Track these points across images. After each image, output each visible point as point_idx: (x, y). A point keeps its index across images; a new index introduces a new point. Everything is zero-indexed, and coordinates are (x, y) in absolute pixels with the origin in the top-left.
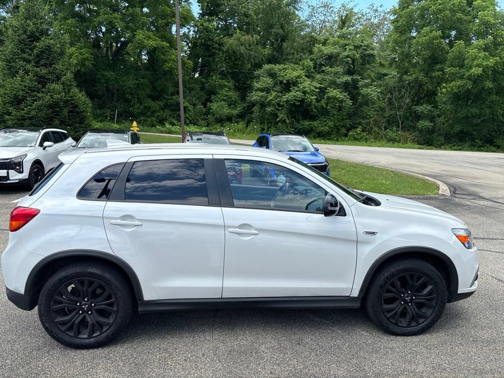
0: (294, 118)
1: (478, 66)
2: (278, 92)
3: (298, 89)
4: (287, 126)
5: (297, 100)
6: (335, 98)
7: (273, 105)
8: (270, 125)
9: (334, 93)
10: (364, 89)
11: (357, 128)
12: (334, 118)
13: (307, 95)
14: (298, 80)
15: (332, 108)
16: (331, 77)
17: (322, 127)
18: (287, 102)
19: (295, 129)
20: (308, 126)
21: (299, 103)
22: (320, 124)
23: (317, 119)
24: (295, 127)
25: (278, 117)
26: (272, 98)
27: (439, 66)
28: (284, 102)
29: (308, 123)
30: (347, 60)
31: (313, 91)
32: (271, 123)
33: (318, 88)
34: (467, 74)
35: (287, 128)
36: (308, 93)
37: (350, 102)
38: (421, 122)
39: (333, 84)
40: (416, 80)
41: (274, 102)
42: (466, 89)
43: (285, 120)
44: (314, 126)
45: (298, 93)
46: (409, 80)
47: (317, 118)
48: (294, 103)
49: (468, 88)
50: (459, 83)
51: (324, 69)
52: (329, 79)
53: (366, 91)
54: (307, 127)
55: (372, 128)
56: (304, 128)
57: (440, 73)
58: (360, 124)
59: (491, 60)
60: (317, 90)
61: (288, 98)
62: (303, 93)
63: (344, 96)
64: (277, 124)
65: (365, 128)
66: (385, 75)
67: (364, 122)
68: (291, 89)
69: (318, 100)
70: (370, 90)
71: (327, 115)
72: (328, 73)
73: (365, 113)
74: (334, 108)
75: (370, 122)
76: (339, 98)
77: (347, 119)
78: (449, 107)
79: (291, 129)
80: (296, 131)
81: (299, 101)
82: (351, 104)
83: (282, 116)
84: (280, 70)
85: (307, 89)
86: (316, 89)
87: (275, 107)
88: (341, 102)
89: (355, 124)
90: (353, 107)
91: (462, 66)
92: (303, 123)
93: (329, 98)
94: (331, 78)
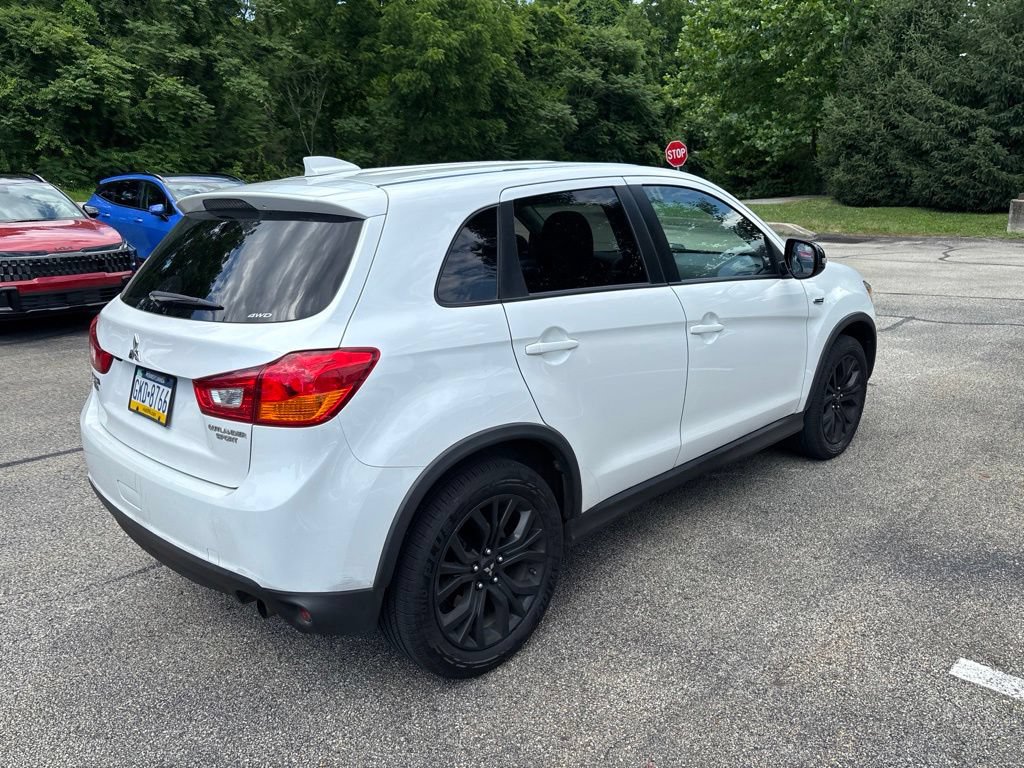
0: (79, 142)
1: (437, 44)
2: (21, 78)
3: (79, 72)
4: (67, 164)
5: (82, 99)
6: (172, 97)
7: (15, 110)
8: (15, 162)
9: (170, 84)
10: (232, 79)
11: (231, 166)
12: (179, 143)
13: (108, 88)
14: (74, 48)
15: (170, 119)
16: (151, 45)
17: (155, 164)
18: (55, 102)
19: (90, 170)
20: (122, 162)
21: (90, 107)
22: (149, 157)
23: (139, 146)
24: (89, 165)
25: (35, 141)
26: (8, 91)
27: (366, 41)
28: (45, 102)
29: (122, 155)
30: (183, 10)
31: (120, 78)
32: (18, 156)
33: (130, 72)
34: (420, 59)
35: (68, 168)
36: (109, 83)
37: (208, 108)
38: (353, 151)
39: (161, 64)
40: (331, 65)
41: (15, 102)
42: (420, 87)
43: (58, 147)
44: (137, 163)
45: (82, 80)
46: (317, 65)
47: (136, 143)
48: (78, 107)
49: (424, 87)
50: (409, 75)
51: (131, 26)
52: (149, 51)
53: (239, 84)
54: (119, 164)
55: (262, 167)
56: (111, 167)
57: (371, 55)
58: (236, 157)
59: (454, 36)
60: (128, 77)
61: (57, 93)
62: (95, 83)
63: (193, 92)
64: (38, 160)
65: (249, 165)
66: (269, 50)
67: (242, 151)
68: (59, 70)
69: (134, 102)
70: (246, 81)
71: (160, 137)
72: (142, 37)
73: (244, 132)
74: (173, 120)
75: (256, 152)
76: (183, 96)
77: (206, 146)
78: (394, 122)
79: (78, 171)
80: (93, 175)
81: (89, 101)
82: (212, 112)
83: (45, 138)
84: (15, 21)
85: (104, 72)
86: (123, 73)
87: (24, 116)
88: (190, 106)
89: (225, 158)
90: (215, 118)
91: (406, 43)
92: (105, 156)
93: (157, 96)
94: (153, 50)
